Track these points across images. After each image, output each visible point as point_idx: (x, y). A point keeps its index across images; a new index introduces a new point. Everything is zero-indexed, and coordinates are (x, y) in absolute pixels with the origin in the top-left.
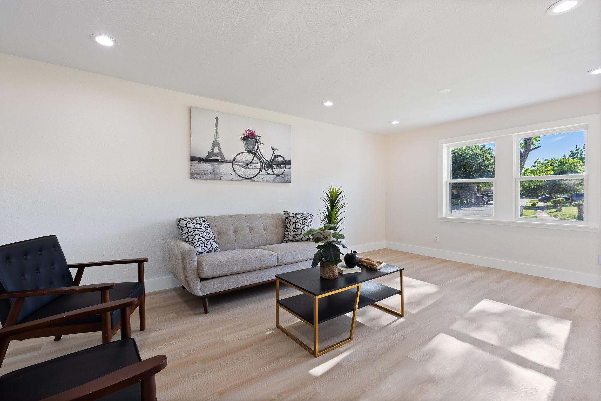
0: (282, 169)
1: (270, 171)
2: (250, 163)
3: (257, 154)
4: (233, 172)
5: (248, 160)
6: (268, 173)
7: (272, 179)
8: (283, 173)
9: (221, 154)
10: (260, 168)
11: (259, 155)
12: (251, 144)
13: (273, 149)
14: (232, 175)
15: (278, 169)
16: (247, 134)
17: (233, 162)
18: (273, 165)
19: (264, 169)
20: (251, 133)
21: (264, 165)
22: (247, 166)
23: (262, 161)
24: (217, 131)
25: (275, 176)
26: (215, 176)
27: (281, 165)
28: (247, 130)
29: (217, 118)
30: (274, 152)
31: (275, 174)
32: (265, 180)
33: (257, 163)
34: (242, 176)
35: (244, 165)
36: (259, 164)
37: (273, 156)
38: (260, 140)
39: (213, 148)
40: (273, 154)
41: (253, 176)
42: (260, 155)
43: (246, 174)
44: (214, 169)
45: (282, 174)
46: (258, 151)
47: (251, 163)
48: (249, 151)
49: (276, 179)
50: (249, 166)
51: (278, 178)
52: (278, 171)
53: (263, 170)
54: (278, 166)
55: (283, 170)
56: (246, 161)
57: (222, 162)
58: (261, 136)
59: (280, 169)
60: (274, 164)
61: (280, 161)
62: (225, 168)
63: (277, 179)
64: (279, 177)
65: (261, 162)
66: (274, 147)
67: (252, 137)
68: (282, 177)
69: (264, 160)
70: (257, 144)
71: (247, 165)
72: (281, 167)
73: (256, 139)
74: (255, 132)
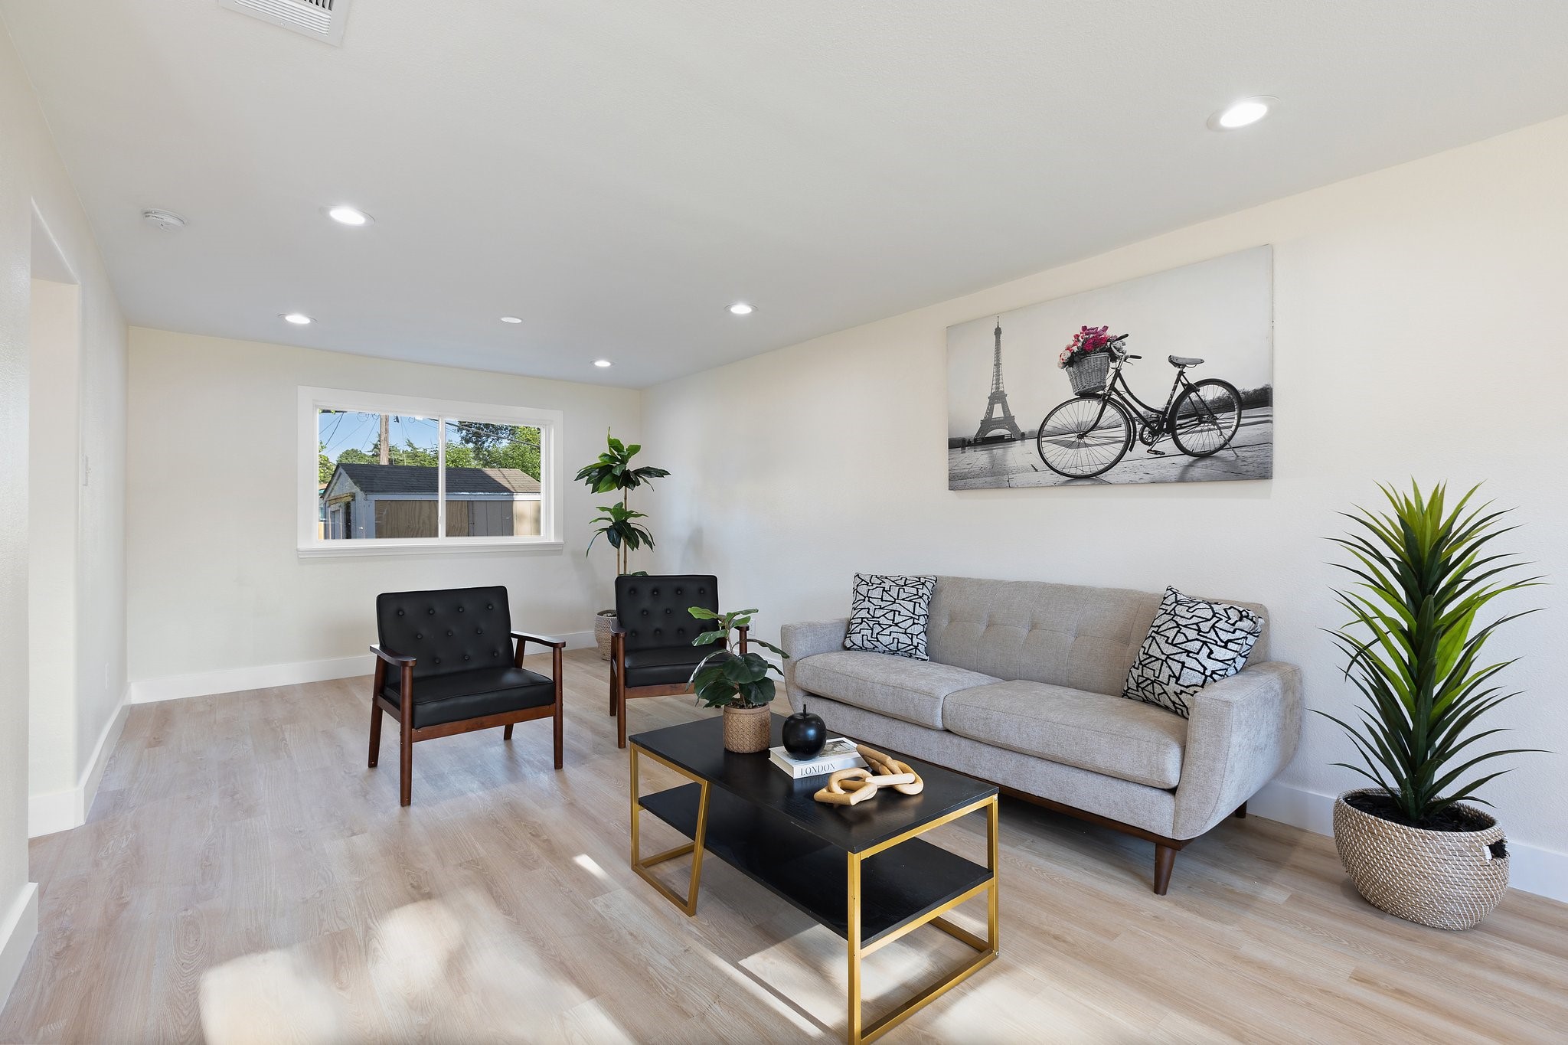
0: (1219, 429)
1: (1166, 444)
2: (1092, 429)
3: (1114, 396)
4: (1040, 464)
5: (1085, 420)
6: (1156, 452)
7: (1175, 472)
8: (1225, 444)
9: (1008, 420)
10: (1124, 439)
11: (1123, 398)
12: (1094, 371)
13: (1176, 365)
14: (1036, 471)
15: (1202, 431)
16: (1080, 344)
17: (1040, 434)
18: (1178, 422)
19: (1142, 439)
20: (1092, 336)
21: (1139, 427)
22: (1082, 441)
23: (1134, 415)
24: (998, 365)
25: (1186, 459)
26: (998, 478)
27: (1218, 416)
28: (1079, 331)
29: (998, 332)
30: (1181, 373)
31: (1185, 452)
32: (1147, 478)
33: (1114, 424)
34: (1065, 471)
35: (1073, 438)
36: (1123, 427)
37: (1180, 389)
38: (1124, 348)
39: (990, 410)
40: (1178, 380)
41: (1101, 467)
42: (1127, 396)
43: (1079, 463)
44: (993, 460)
45: (1222, 448)
46: (1118, 385)
47: (1094, 427)
48: (1085, 395)
49: (1191, 469)
50: (1086, 440)
51: (1201, 464)
52: (1198, 439)
53: (1138, 443)
54: (1201, 422)
55: (1228, 433)
56: (1079, 425)
57: (1011, 440)
58: (1127, 335)
59: (1210, 430)
60: (1180, 418)
61: (1213, 402)
62: (1021, 454)
63: (1199, 470)
64: (1208, 462)
65: (1129, 421)
66: (1181, 354)
67: (1095, 348)
68: (1223, 460)
69: (1141, 410)
70: (1113, 365)
71: (1081, 437)
72: (1215, 424)
73: (1110, 350)
74: (1105, 328)
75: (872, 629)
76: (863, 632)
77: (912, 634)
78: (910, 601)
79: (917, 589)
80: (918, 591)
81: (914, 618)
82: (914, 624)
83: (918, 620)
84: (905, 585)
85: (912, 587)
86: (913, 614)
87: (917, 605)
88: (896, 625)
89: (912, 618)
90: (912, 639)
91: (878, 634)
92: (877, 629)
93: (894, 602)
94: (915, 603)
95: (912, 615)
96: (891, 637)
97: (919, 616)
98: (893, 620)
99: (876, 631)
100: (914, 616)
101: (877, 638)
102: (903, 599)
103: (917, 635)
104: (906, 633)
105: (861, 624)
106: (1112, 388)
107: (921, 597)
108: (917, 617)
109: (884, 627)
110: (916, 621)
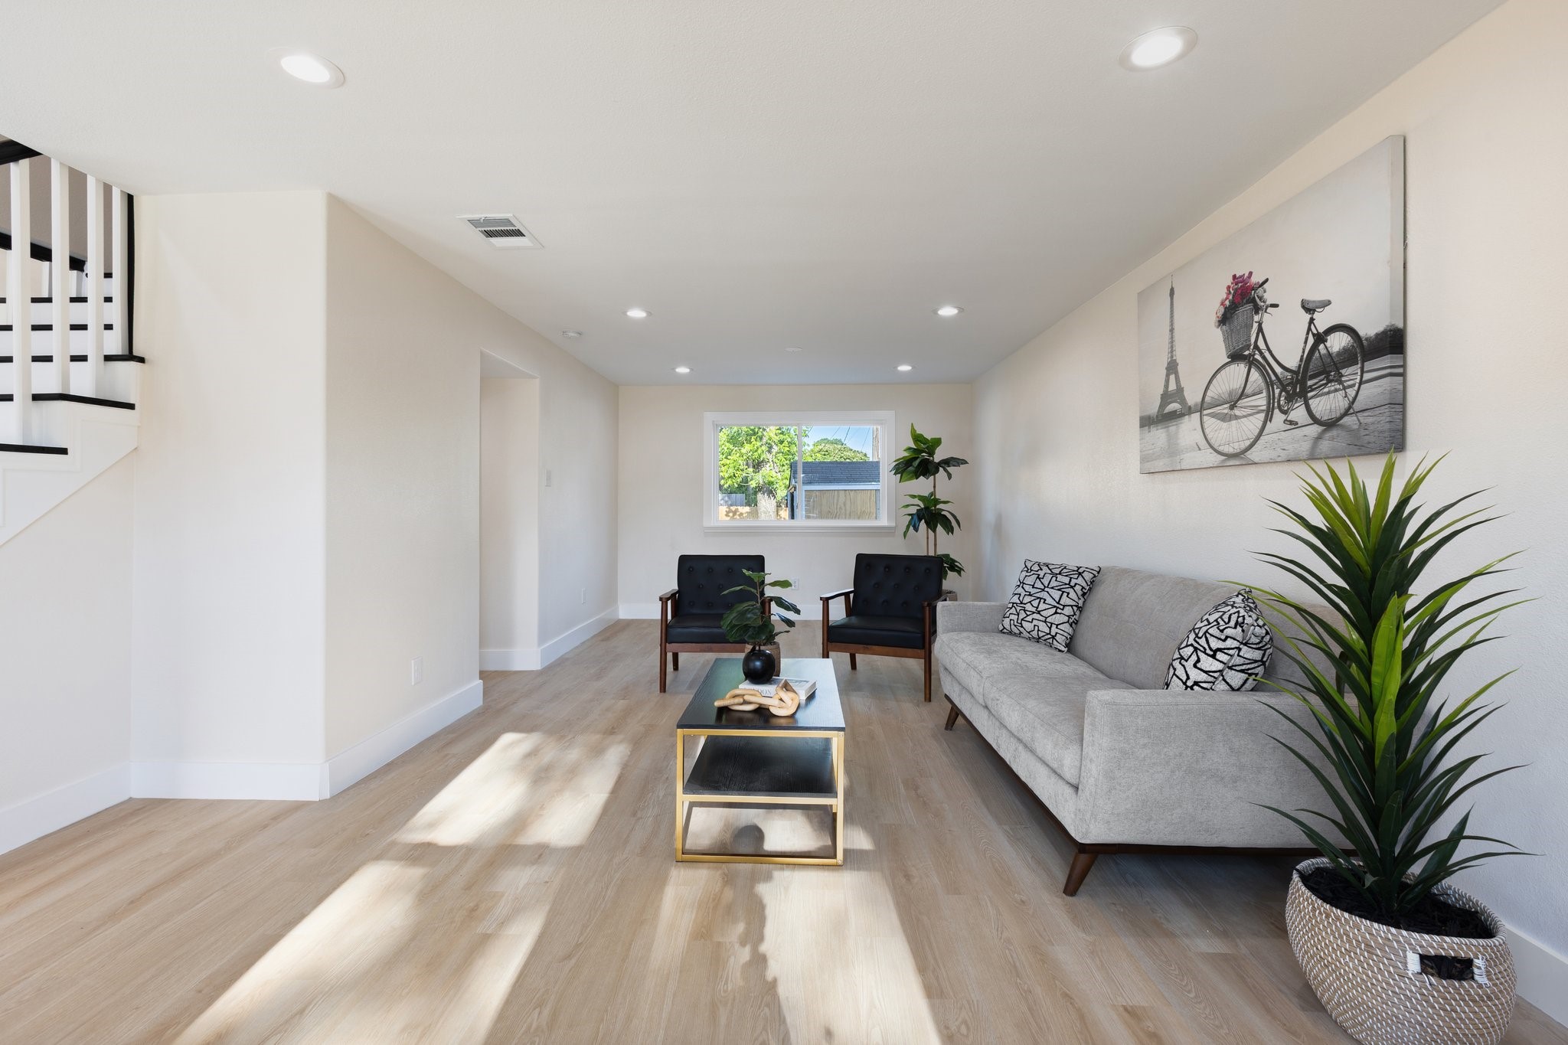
0: (1345, 388)
1: (1299, 413)
2: (1240, 398)
3: (1258, 357)
4: (1203, 443)
5: (1235, 387)
6: (1291, 423)
7: (1305, 447)
8: (1350, 407)
9: (1180, 393)
10: (1264, 408)
11: (1264, 358)
12: (1241, 328)
13: (1307, 310)
14: (1200, 449)
15: (1329, 393)
16: (1231, 297)
17: (1201, 407)
18: (1310, 383)
19: (1280, 407)
20: (1240, 285)
21: (1277, 391)
22: (1232, 412)
23: (1273, 378)
24: (1172, 330)
25: (1316, 429)
26: (1173, 460)
27: (1343, 371)
28: (1230, 281)
29: (1172, 292)
30: (1312, 320)
31: (1316, 421)
32: (1284, 455)
33: (1257, 390)
34: (1221, 449)
35: (1224, 409)
36: (1264, 394)
37: (1311, 341)
38: (1266, 296)
39: (1167, 385)
40: (1309, 329)
41: (1248, 443)
42: (1267, 355)
43: (1231, 440)
44: (1170, 439)
45: (1346, 413)
46: (1261, 344)
47: (1243, 395)
48: (1235, 357)
49: (1321, 441)
50: (1237, 412)
51: (1328, 435)
52: (1327, 403)
53: (1276, 411)
54: (1330, 381)
55: (1351, 392)
56: (1230, 393)
57: (1182, 415)
58: (1267, 280)
59: (1336, 390)
60: (1312, 377)
61: (1339, 354)
62: (1189, 432)
63: (1325, 446)
64: (1334, 432)
65: (1269, 384)
66: (1311, 296)
67: (1243, 299)
68: (1347, 429)
69: (1278, 370)
70: (1256, 318)
71: (1232, 408)
72: (1341, 382)
73: (1254, 300)
74: (1251, 273)
75: (1018, 615)
76: (1012, 617)
77: (1052, 624)
78: (1059, 590)
79: (1071, 578)
80: (1070, 580)
81: (1058, 608)
82: (1056, 613)
83: (1063, 610)
84: (1060, 574)
85: (1066, 576)
86: (1058, 603)
87: (1065, 594)
88: (1039, 613)
89: (1055, 607)
90: (1050, 628)
91: (1022, 620)
92: (1022, 615)
93: (1043, 590)
94: (1063, 592)
95: (1056, 604)
96: (1033, 624)
97: (1064, 606)
98: (1037, 608)
99: (1021, 617)
100: (1058, 605)
101: (1021, 623)
102: (1052, 588)
103: (1057, 625)
104: (1045, 622)
105: (1011, 608)
106: (1256, 347)
107: (1072, 587)
108: (1062, 607)
109: (1028, 613)
110: (1059, 611)
